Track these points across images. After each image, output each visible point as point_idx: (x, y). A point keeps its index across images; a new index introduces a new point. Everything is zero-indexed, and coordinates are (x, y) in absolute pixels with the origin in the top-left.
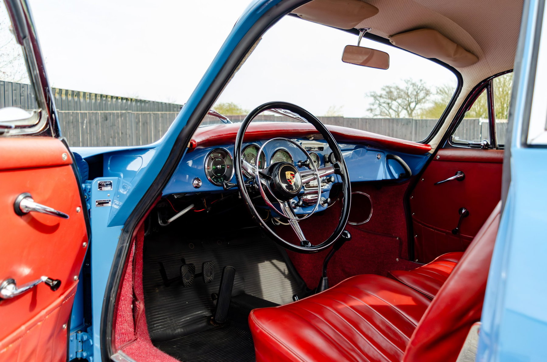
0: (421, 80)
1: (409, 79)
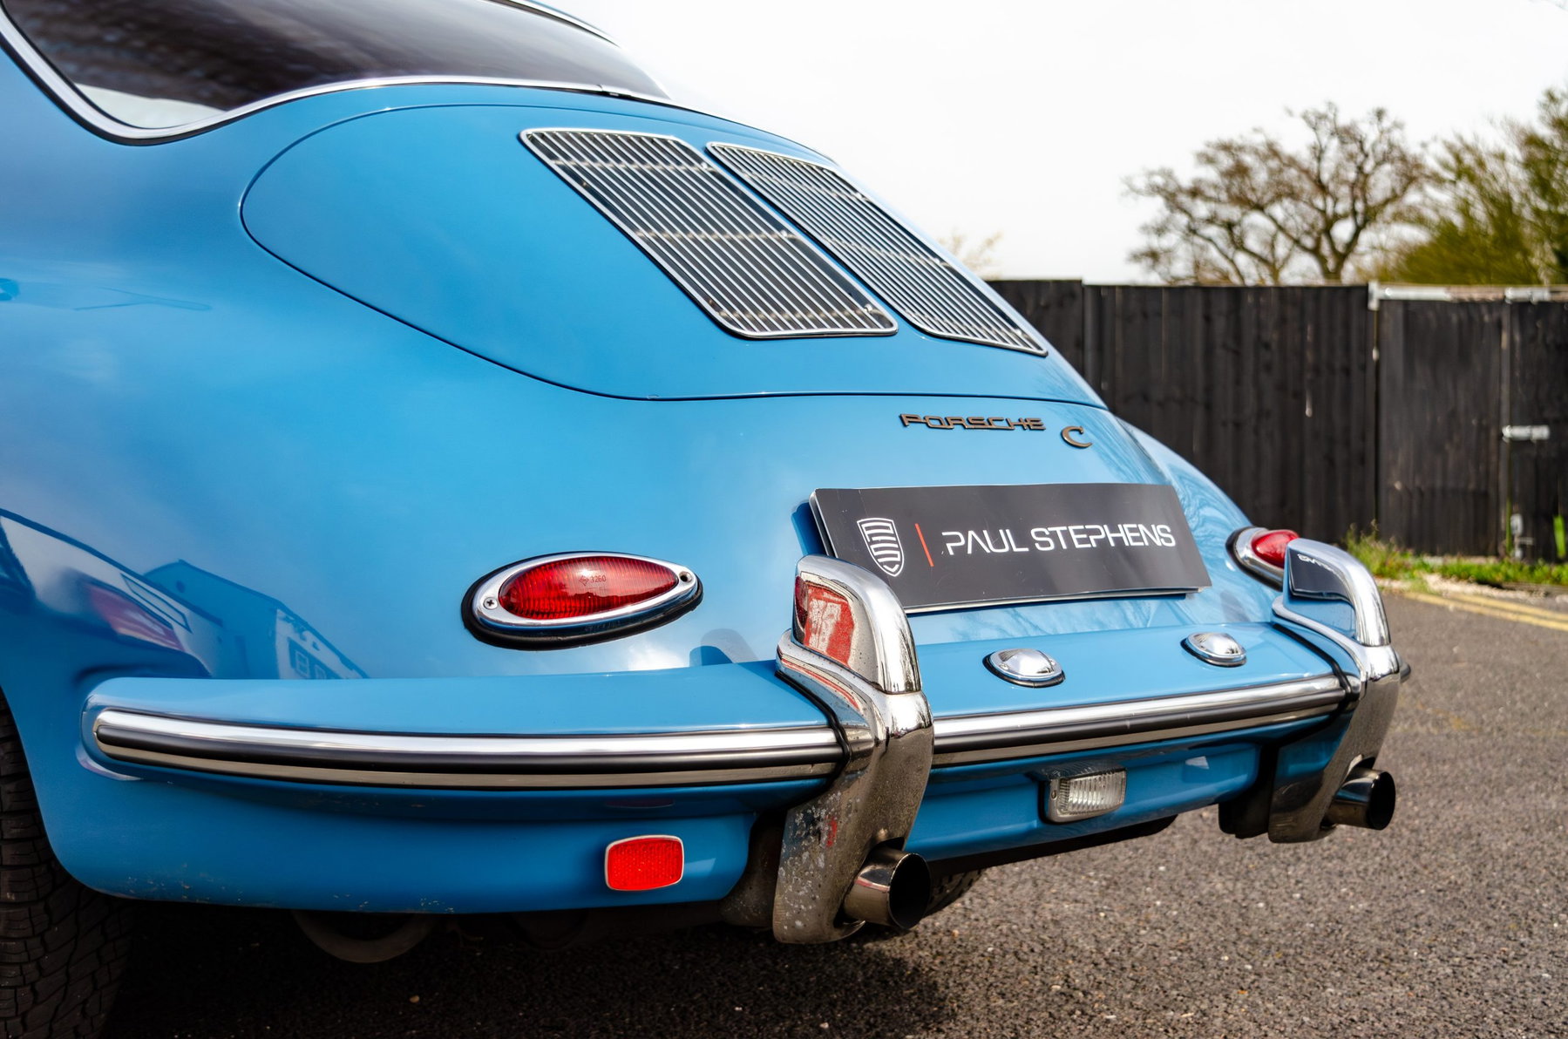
0: (1380, 114)
1: (1322, 109)
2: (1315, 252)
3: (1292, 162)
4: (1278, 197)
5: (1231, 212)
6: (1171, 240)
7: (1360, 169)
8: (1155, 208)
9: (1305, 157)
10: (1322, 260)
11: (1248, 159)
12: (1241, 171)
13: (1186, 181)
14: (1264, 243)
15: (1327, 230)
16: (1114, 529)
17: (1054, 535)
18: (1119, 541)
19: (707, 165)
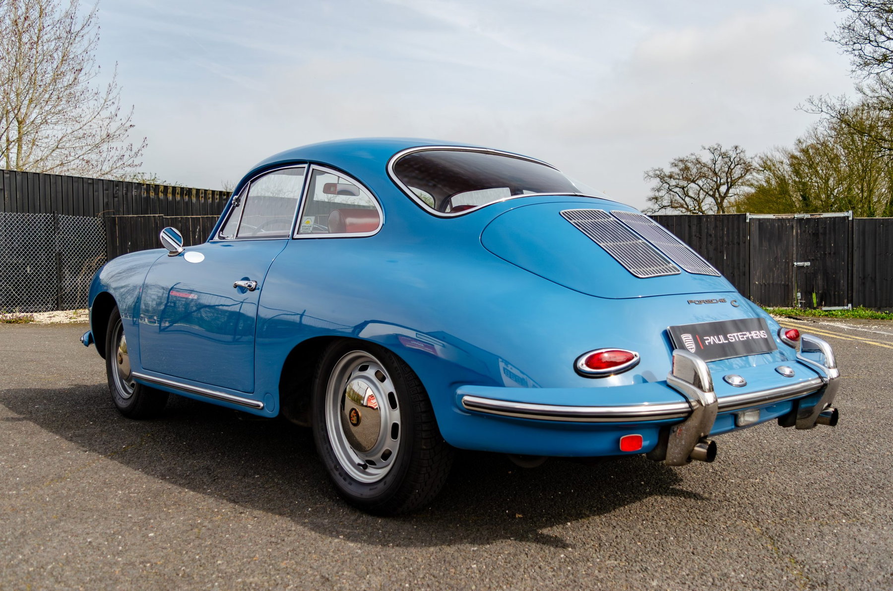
0: (736, 148)
1: (716, 147)
2: (713, 196)
3: (705, 165)
4: (700, 177)
5: (684, 183)
6: (663, 193)
7: (729, 168)
8: (656, 182)
9: (710, 164)
10: (716, 199)
11: (689, 165)
12: (687, 169)
13: (668, 174)
14: (695, 194)
15: (718, 189)
16: (750, 333)
17: (734, 336)
18: (752, 337)
19: (612, 219)
